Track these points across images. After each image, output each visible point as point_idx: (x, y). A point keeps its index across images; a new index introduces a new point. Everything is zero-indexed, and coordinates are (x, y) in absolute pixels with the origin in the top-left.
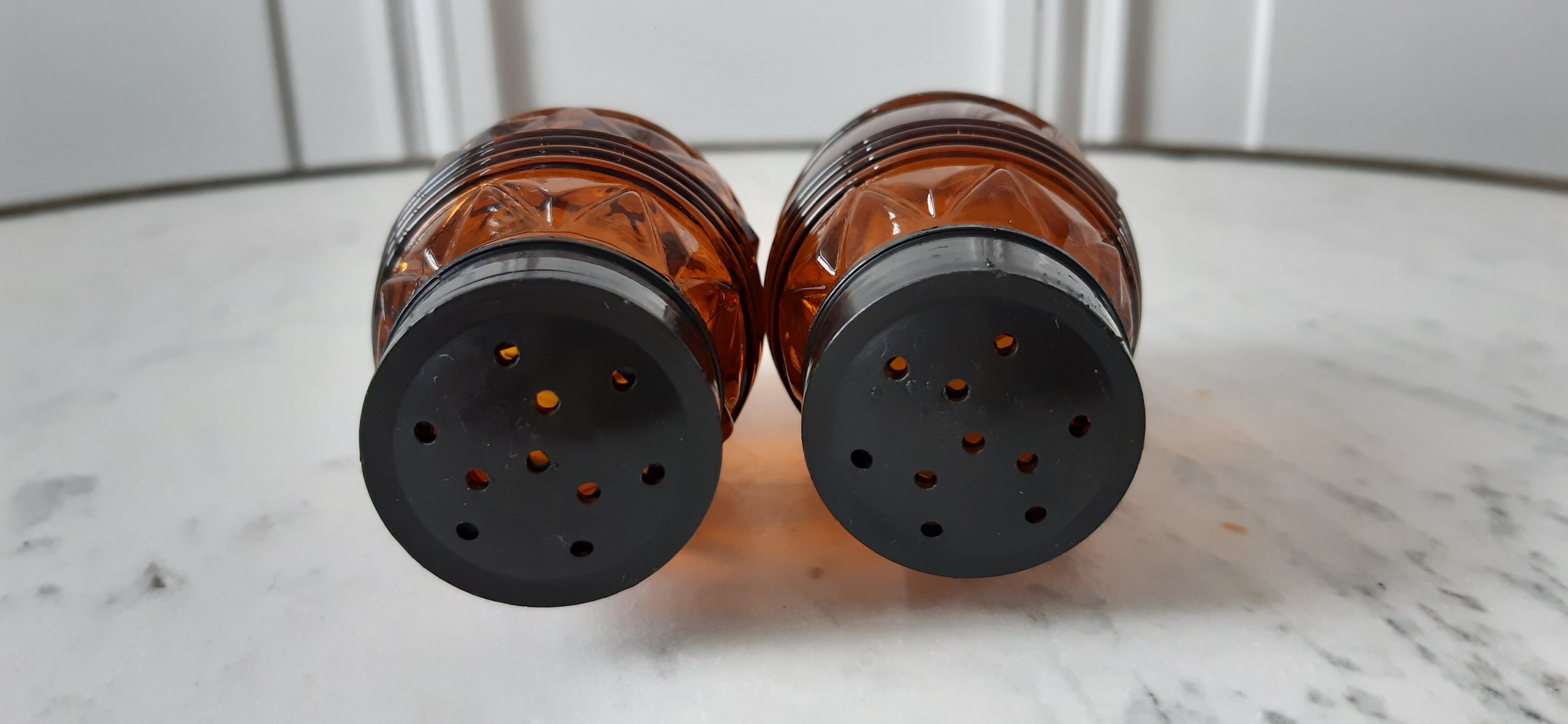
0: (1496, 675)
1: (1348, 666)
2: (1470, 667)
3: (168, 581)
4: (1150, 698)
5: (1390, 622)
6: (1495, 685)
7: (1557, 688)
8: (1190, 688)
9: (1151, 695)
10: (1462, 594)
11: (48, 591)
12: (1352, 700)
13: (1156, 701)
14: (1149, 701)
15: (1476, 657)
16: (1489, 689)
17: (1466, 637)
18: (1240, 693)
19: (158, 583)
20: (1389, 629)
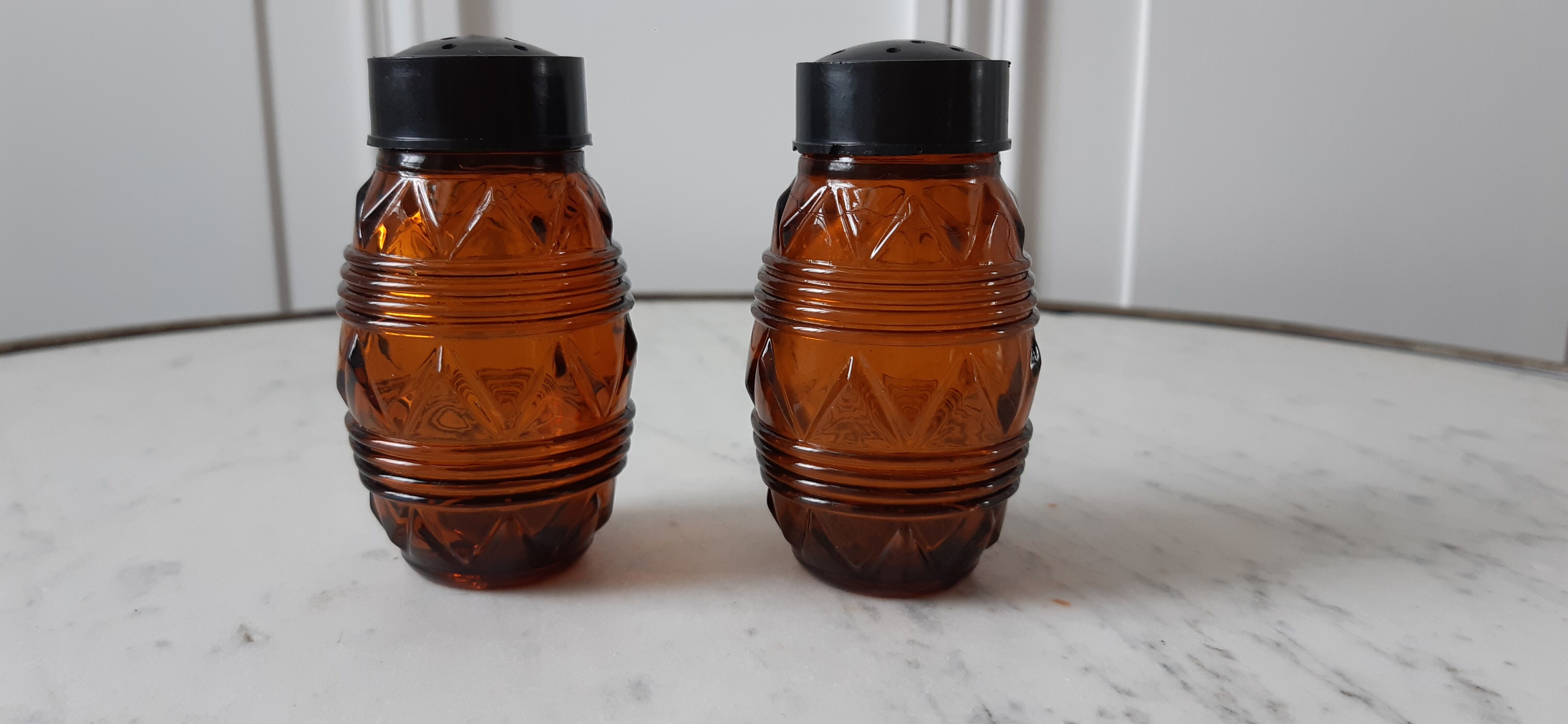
0: (1234, 700)
1: (1129, 693)
2: (1217, 696)
3: (255, 637)
4: (986, 712)
5: (1165, 666)
6: (1232, 707)
7: (1275, 709)
8: (1015, 707)
9: (987, 711)
10: (1221, 649)
11: (162, 644)
12: (1128, 715)
13: (990, 715)
14: (985, 715)
15: (1222, 689)
16: (1227, 709)
17: (1218, 676)
18: (1050, 710)
19: (248, 639)
20: (1164, 670)
